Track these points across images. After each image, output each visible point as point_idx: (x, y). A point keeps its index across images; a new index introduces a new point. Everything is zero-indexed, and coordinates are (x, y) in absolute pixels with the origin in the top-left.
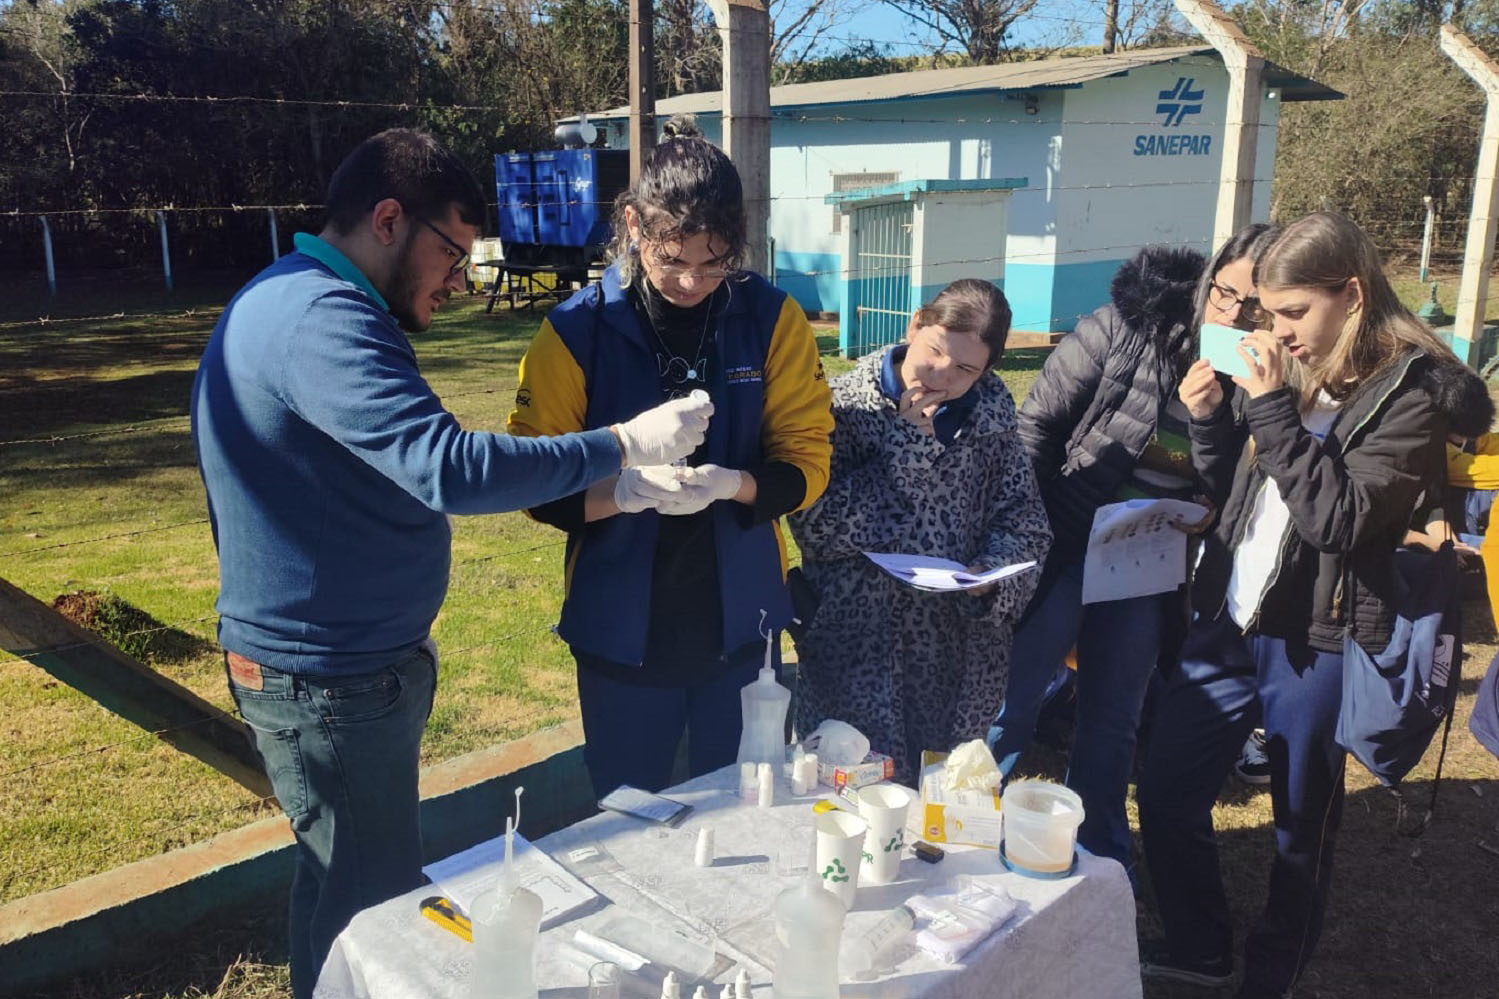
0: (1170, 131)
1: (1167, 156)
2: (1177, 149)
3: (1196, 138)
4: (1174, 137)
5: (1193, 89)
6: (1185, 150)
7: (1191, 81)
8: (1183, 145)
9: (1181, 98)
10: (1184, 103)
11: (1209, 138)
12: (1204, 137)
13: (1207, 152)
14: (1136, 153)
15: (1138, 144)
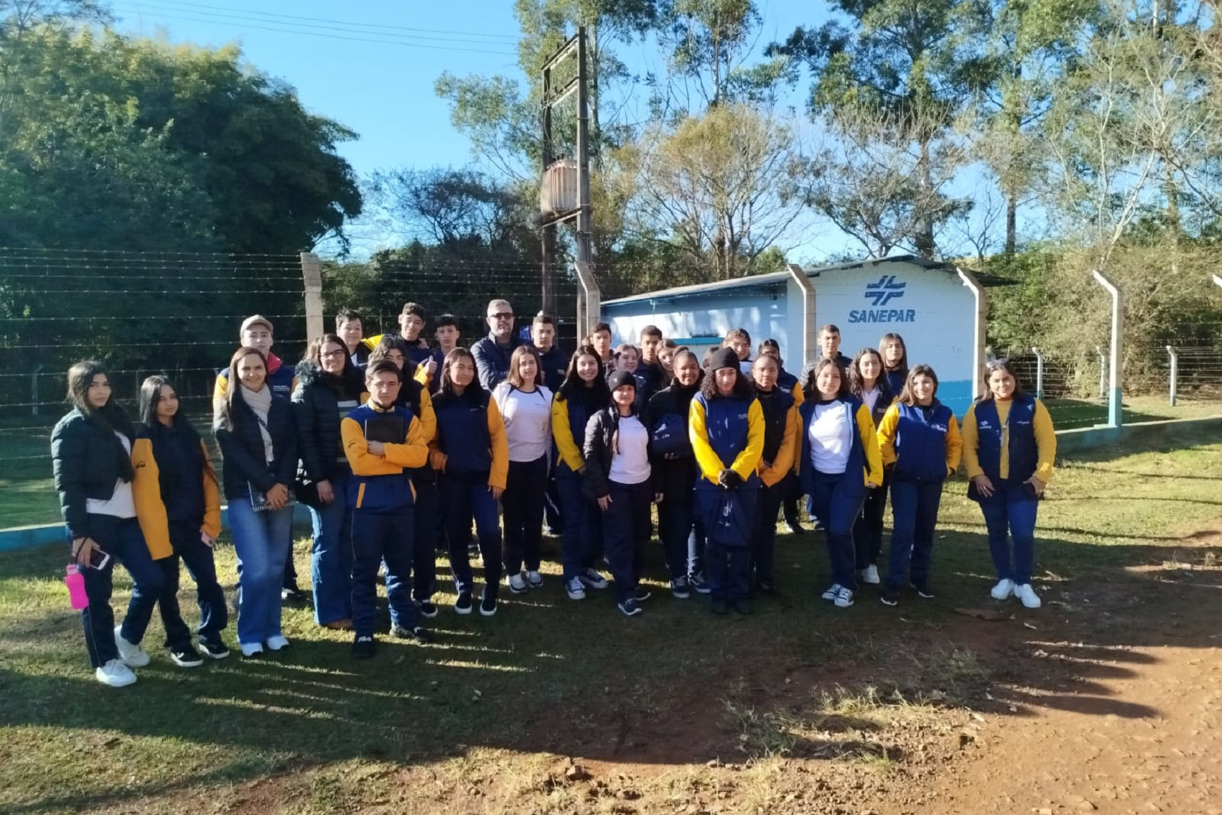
0: (879, 307)
1: (878, 323)
2: (886, 318)
3: (902, 311)
4: (883, 311)
5: (895, 282)
6: (893, 319)
7: (894, 277)
8: (890, 316)
9: (886, 287)
10: (888, 291)
11: (913, 311)
12: (909, 311)
13: (912, 320)
14: (850, 321)
15: (852, 315)
